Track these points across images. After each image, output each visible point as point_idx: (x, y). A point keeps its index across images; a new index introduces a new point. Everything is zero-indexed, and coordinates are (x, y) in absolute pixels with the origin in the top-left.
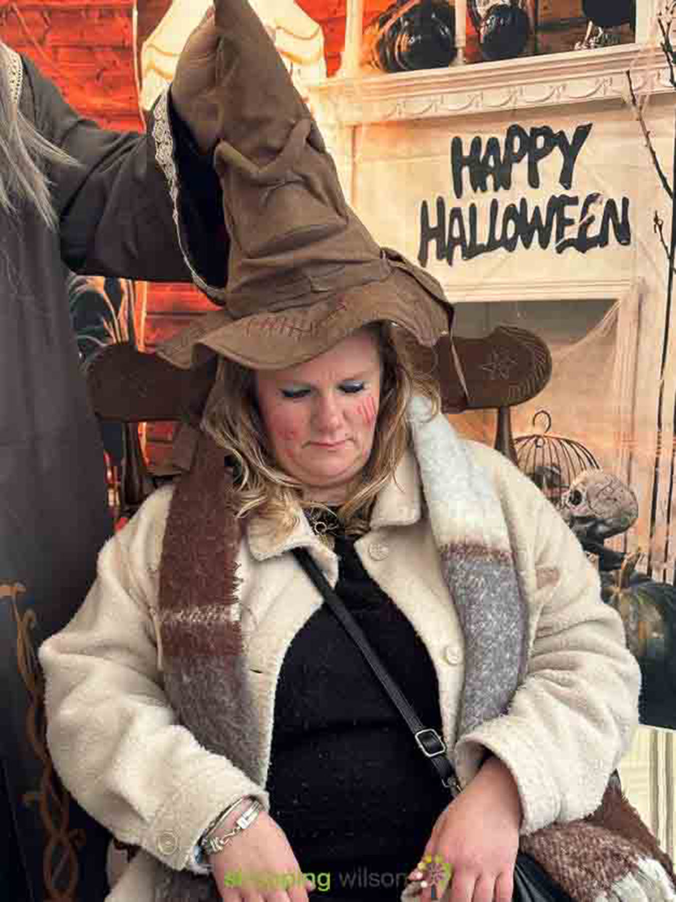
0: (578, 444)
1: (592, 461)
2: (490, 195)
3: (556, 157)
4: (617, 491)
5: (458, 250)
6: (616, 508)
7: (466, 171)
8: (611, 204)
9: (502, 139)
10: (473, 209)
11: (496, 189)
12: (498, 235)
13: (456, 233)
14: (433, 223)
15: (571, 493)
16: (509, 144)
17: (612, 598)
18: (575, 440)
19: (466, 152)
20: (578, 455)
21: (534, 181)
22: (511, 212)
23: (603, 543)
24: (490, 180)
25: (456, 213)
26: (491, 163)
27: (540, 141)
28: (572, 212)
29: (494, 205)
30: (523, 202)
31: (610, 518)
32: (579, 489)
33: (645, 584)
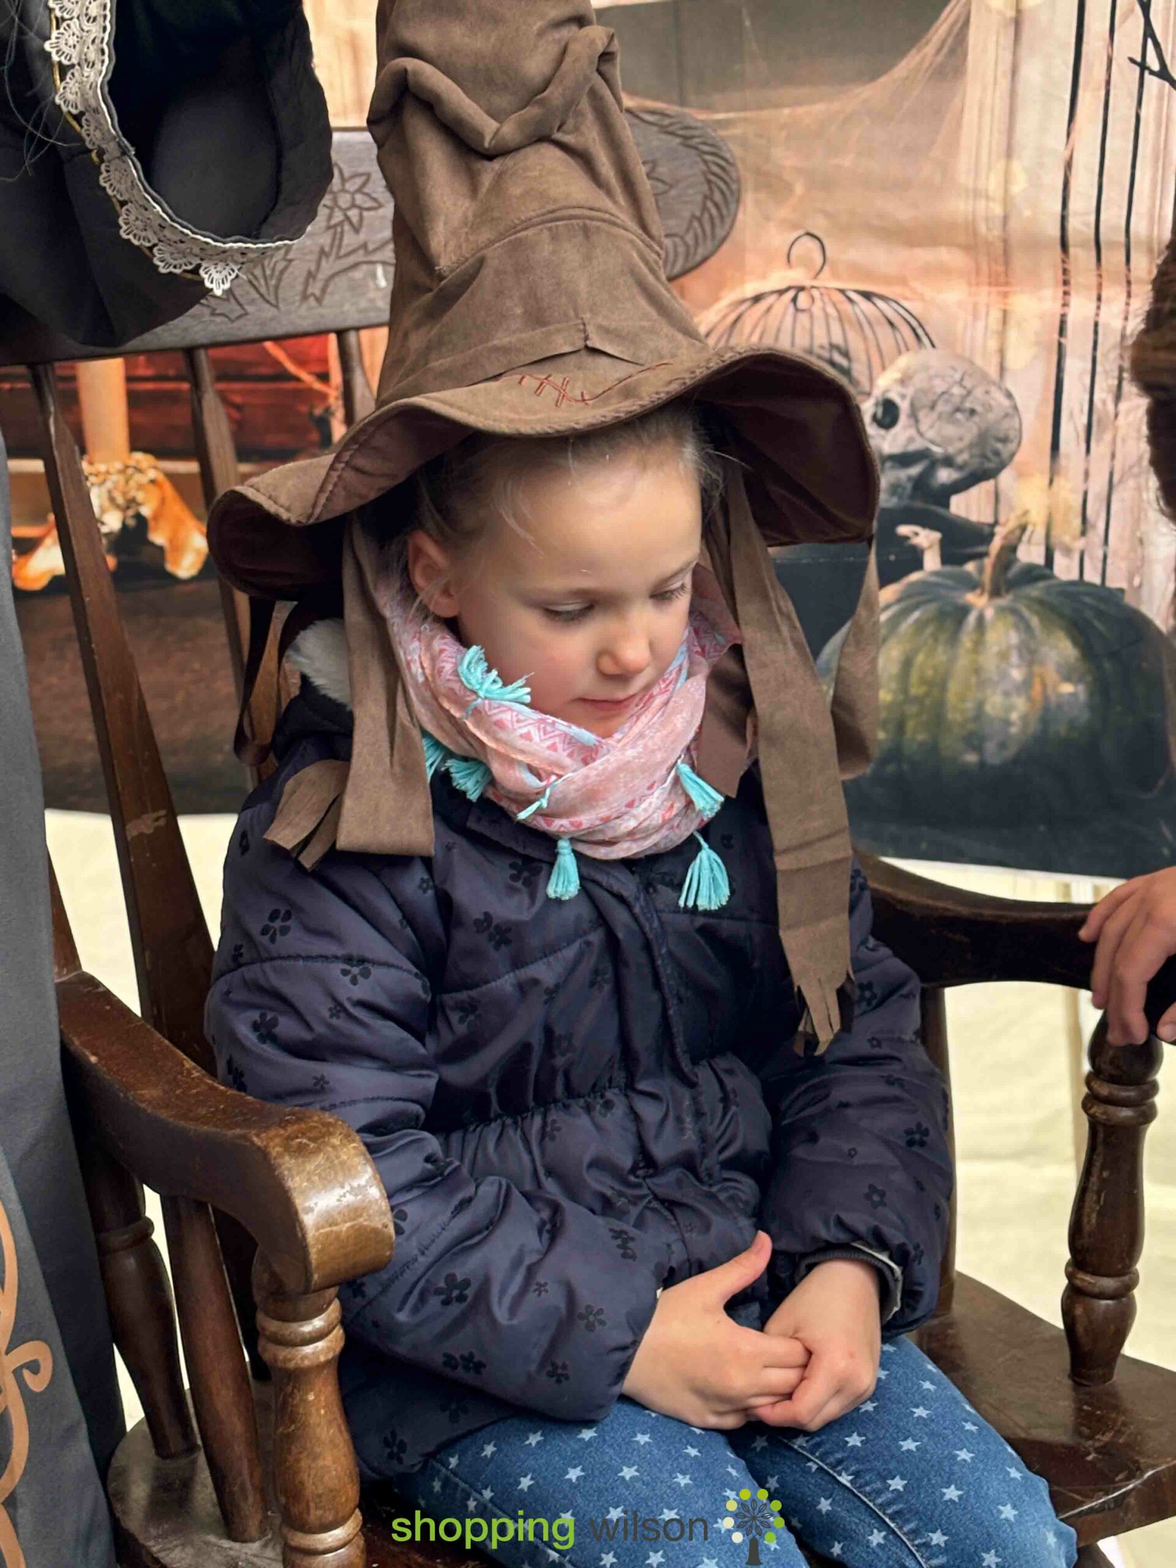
0: (889, 299)
1: (920, 331)
4: (979, 393)
6: (975, 431)
15: (877, 404)
17: (972, 618)
18: (883, 291)
20: (890, 323)
23: (947, 505)
31: (961, 451)
32: (894, 396)
33: (1041, 584)
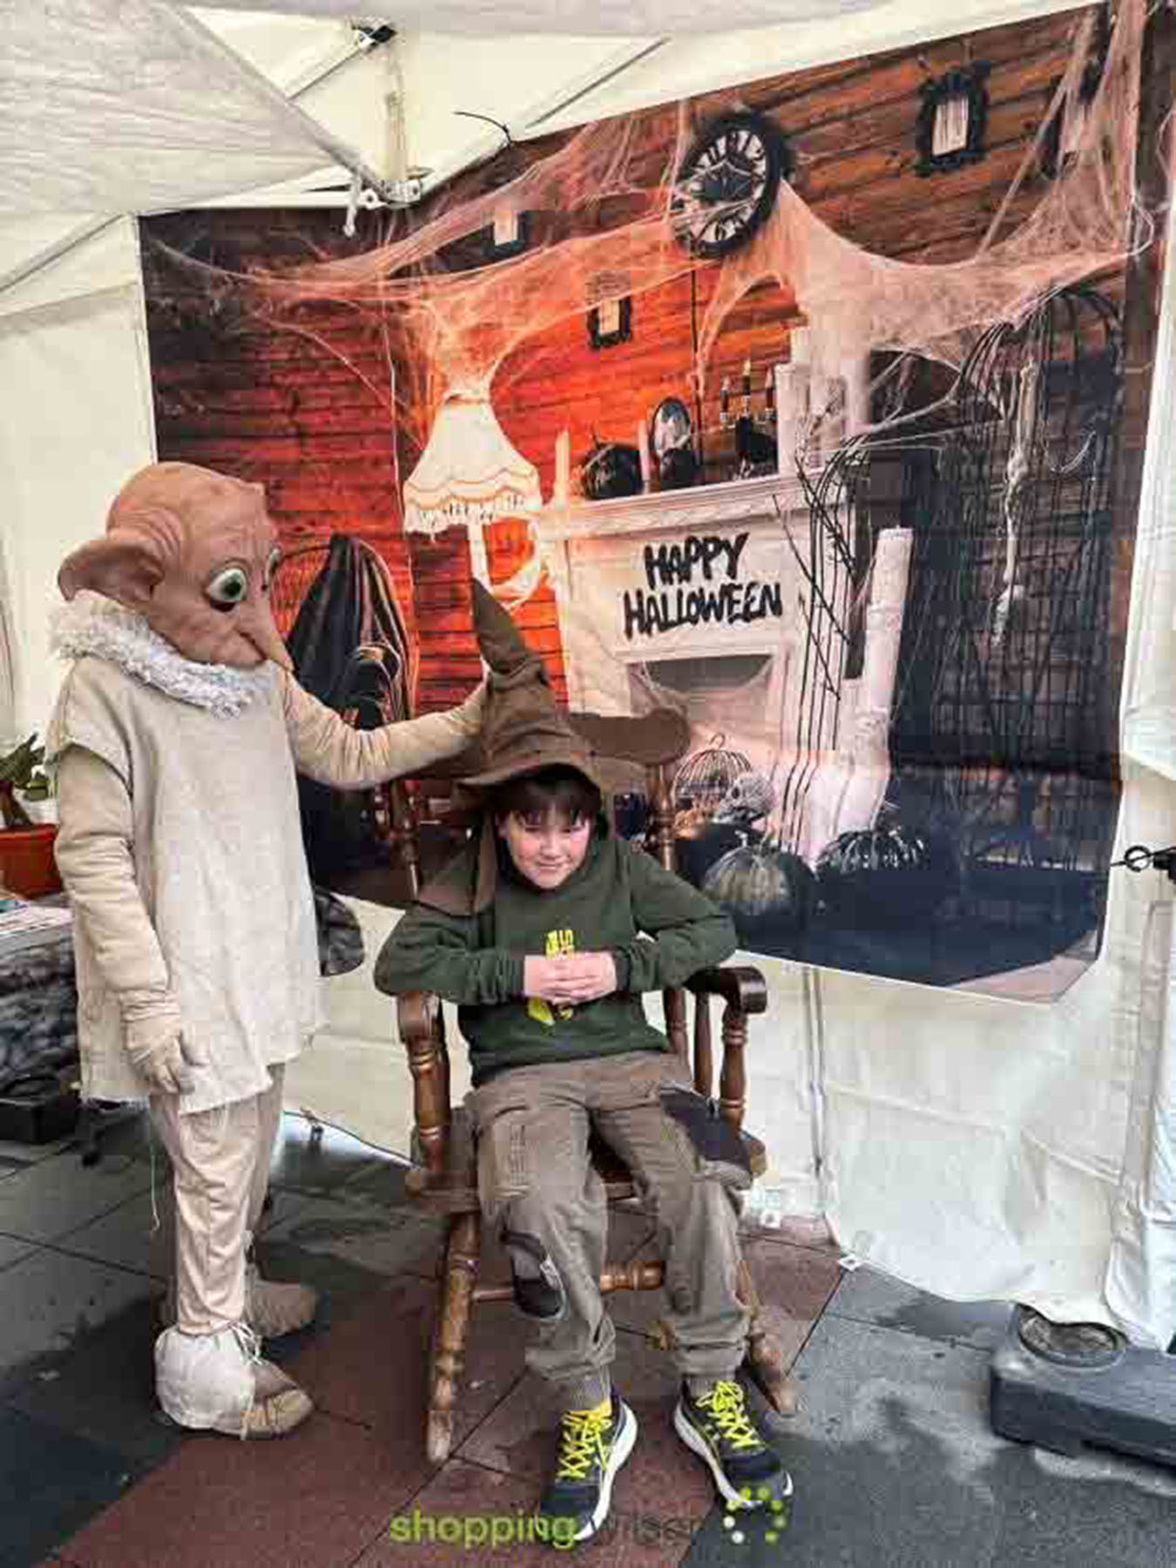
2: (676, 585)
3: (724, 557)
5: (655, 626)
7: (656, 571)
8: (767, 588)
9: (682, 546)
10: (664, 598)
11: (680, 581)
12: (684, 613)
13: (653, 613)
14: (634, 606)
16: (688, 550)
17: (754, 865)
18: (738, 753)
19: (656, 556)
20: (739, 763)
21: (708, 575)
22: (692, 597)
23: (752, 825)
24: (675, 576)
25: (651, 600)
26: (675, 563)
27: (711, 547)
28: (737, 595)
29: (680, 594)
30: (701, 591)
32: (739, 787)
33: (777, 853)
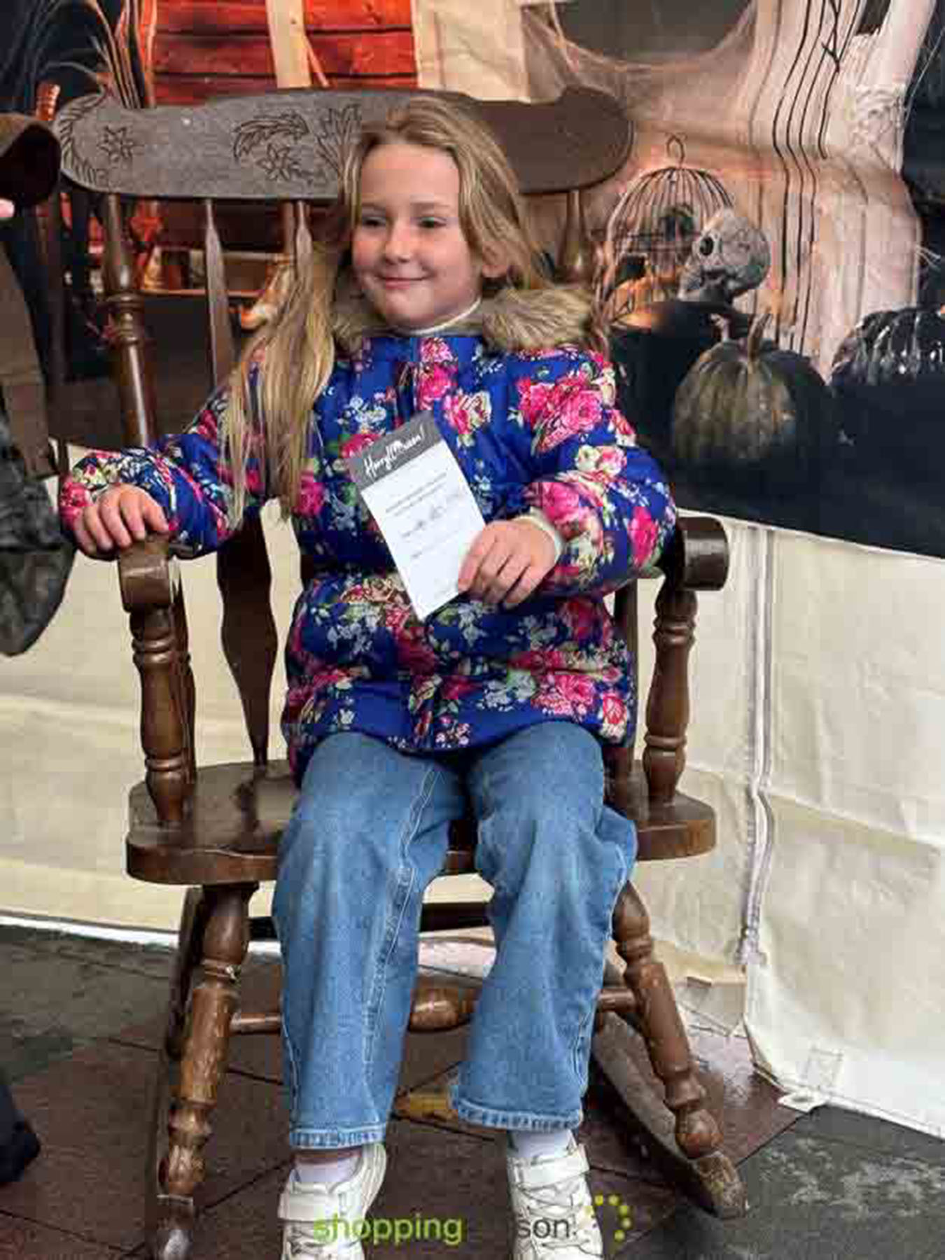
0: (710, 177)
1: (726, 198)
4: (750, 235)
6: (749, 258)
15: (702, 241)
17: (743, 372)
18: (709, 172)
20: (712, 192)
23: (730, 302)
31: (741, 271)
32: (712, 236)
33: (773, 353)
